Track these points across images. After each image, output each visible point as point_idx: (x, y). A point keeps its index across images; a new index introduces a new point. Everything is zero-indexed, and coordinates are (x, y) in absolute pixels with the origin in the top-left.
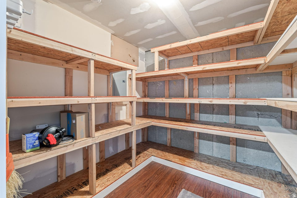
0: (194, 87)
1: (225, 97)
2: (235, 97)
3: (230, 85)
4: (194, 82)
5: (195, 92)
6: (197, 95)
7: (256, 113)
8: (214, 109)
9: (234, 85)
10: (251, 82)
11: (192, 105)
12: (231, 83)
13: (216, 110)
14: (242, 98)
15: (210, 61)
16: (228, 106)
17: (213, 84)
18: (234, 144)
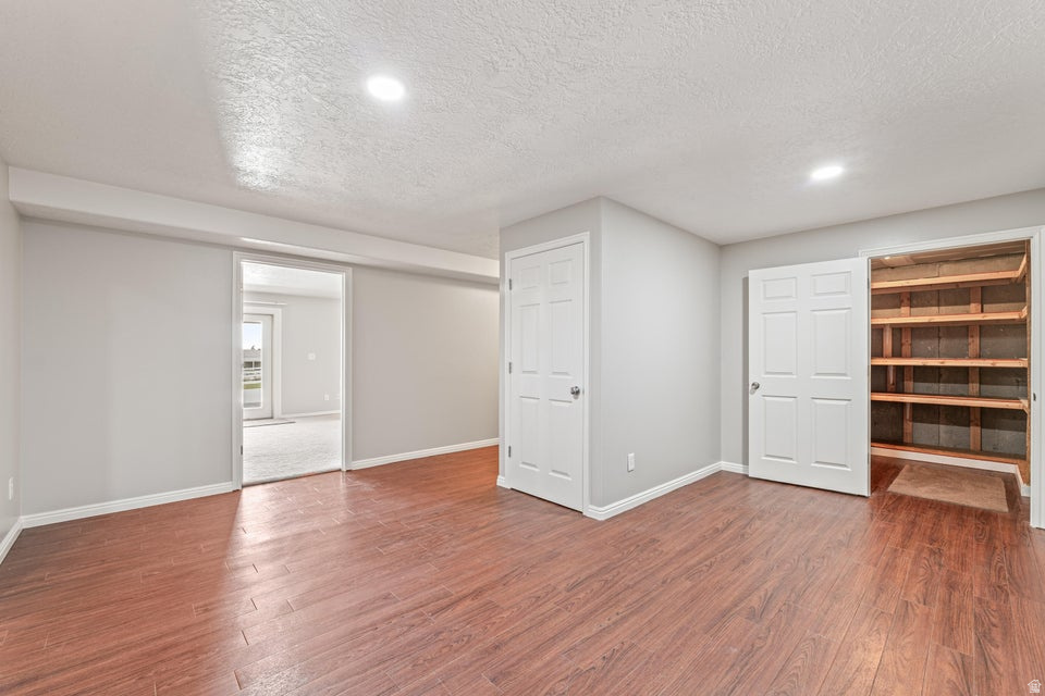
0: (903, 341)
1: (963, 356)
2: (979, 357)
3: (970, 340)
4: (903, 334)
5: (906, 349)
6: (909, 353)
7: (1014, 379)
8: (940, 375)
9: (977, 340)
10: (1007, 335)
11: (899, 369)
12: (972, 337)
13: (944, 377)
14: (989, 357)
15: (934, 302)
16: (966, 369)
17: (939, 338)
18: (977, 425)
